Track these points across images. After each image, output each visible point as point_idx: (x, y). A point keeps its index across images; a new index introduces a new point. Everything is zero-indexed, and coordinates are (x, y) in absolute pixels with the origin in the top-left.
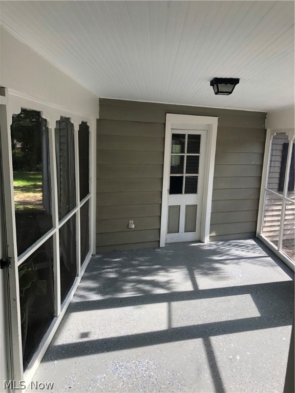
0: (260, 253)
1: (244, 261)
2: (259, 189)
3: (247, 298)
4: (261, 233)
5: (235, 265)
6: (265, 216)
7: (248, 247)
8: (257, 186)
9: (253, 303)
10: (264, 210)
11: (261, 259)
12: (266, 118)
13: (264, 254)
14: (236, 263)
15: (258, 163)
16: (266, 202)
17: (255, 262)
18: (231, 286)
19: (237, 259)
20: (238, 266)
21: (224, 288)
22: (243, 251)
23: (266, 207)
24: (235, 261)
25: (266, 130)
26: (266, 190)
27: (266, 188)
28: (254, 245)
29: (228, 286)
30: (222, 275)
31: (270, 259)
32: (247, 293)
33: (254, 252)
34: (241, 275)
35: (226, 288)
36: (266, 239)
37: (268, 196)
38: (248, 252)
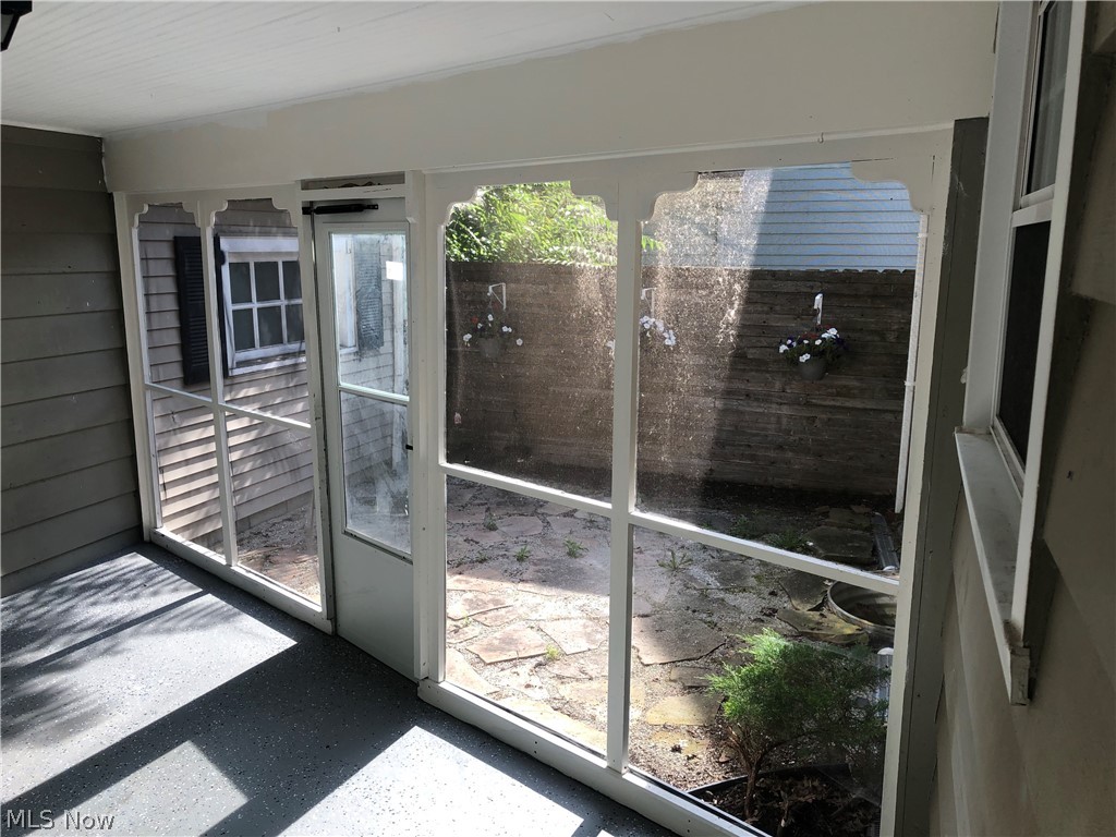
0: (176, 590)
1: (131, 636)
2: (127, 387)
3: (187, 762)
4: (159, 524)
5: (108, 660)
6: (162, 470)
7: (128, 582)
8: (117, 381)
9: (211, 766)
10: (153, 452)
11: (185, 607)
12: (101, 155)
13: (187, 589)
14: (106, 652)
15: (106, 303)
16: (157, 425)
17: (169, 625)
18: (117, 740)
19: (106, 635)
20: (118, 659)
21: (91, 759)
22: (115, 600)
23: (160, 443)
24: (102, 644)
25: (111, 195)
26: (148, 387)
27: (148, 382)
28: (146, 569)
29: (107, 744)
30: (72, 712)
31: (210, 599)
32: (178, 744)
33: (155, 594)
34: (138, 688)
35: (99, 755)
36: (179, 538)
37: (158, 406)
38: (135, 597)
